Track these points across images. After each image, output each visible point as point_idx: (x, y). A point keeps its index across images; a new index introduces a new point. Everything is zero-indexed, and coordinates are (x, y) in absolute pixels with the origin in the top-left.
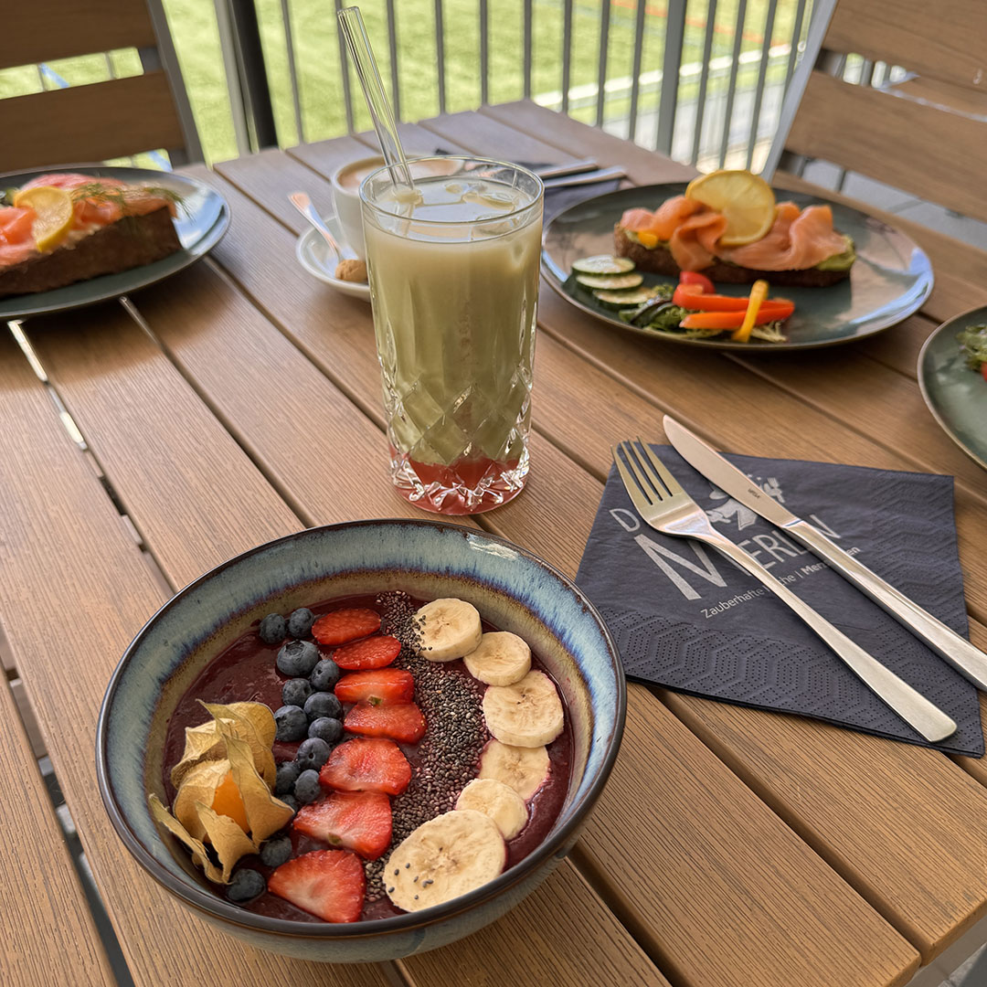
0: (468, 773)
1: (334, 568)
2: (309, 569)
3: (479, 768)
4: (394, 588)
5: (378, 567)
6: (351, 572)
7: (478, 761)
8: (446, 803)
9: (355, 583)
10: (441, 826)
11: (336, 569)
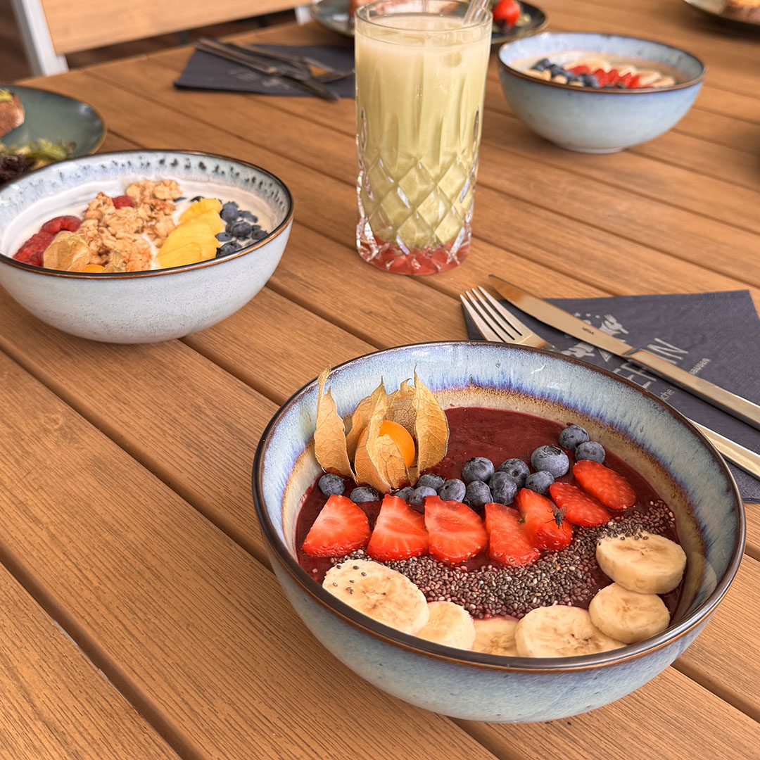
0: (476, 609)
1: (650, 446)
2: (635, 428)
3: (484, 618)
4: (672, 508)
5: (675, 478)
6: (658, 462)
7: (491, 614)
8: (436, 595)
9: (655, 474)
10: (406, 588)
11: (651, 448)
